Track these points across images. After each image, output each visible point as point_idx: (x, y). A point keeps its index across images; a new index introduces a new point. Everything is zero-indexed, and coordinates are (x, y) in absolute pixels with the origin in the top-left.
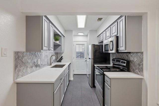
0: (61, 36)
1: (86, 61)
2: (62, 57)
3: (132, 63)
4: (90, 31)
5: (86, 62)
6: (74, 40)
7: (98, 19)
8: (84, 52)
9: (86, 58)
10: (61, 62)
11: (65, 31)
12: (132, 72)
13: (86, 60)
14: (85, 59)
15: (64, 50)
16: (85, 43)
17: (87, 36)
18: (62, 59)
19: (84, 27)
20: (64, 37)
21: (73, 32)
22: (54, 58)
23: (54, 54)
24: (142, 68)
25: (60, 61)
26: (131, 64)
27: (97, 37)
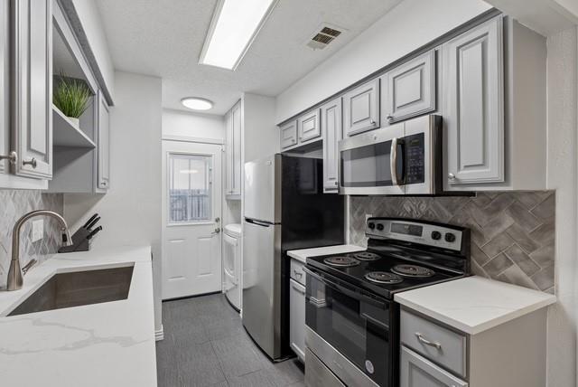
0: (91, 93)
1: (218, 231)
2: (94, 219)
3: (481, 235)
4: (246, 93)
5: (216, 237)
6: (166, 132)
7: (318, 31)
8: (210, 189)
9: (217, 220)
10: (86, 249)
11: (116, 71)
12: (481, 275)
13: (216, 226)
14: (213, 222)
15: (108, 180)
16: (215, 151)
17: (223, 118)
18: (98, 229)
19: (231, 68)
20: (110, 103)
21: (164, 87)
22: (38, 227)
23: (38, 204)
24: (550, 261)
25: (82, 241)
26: (476, 242)
27: (279, 125)
